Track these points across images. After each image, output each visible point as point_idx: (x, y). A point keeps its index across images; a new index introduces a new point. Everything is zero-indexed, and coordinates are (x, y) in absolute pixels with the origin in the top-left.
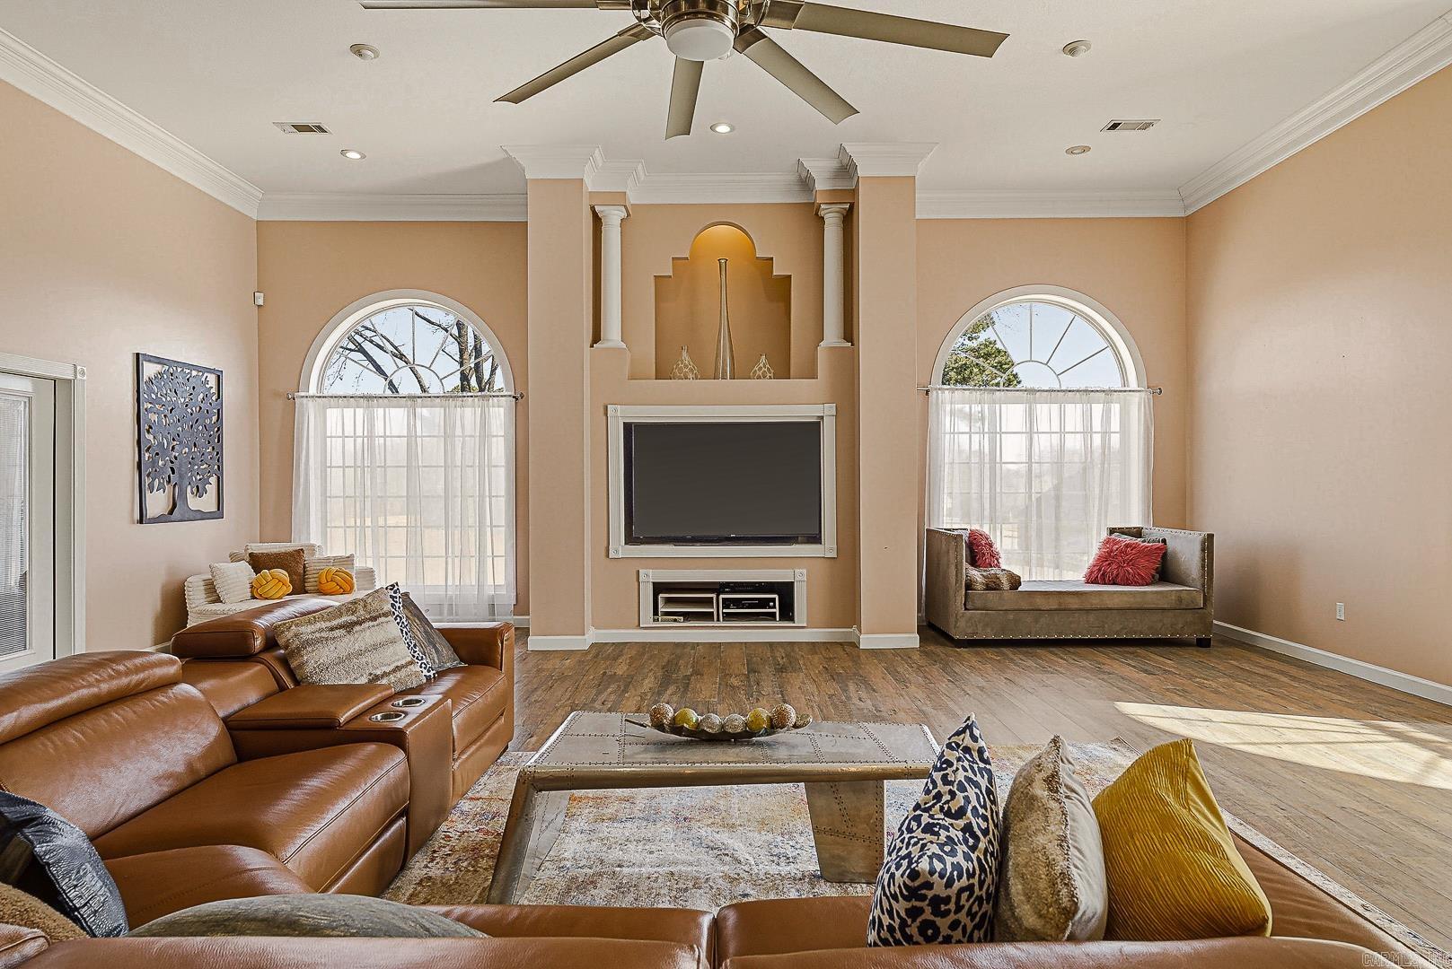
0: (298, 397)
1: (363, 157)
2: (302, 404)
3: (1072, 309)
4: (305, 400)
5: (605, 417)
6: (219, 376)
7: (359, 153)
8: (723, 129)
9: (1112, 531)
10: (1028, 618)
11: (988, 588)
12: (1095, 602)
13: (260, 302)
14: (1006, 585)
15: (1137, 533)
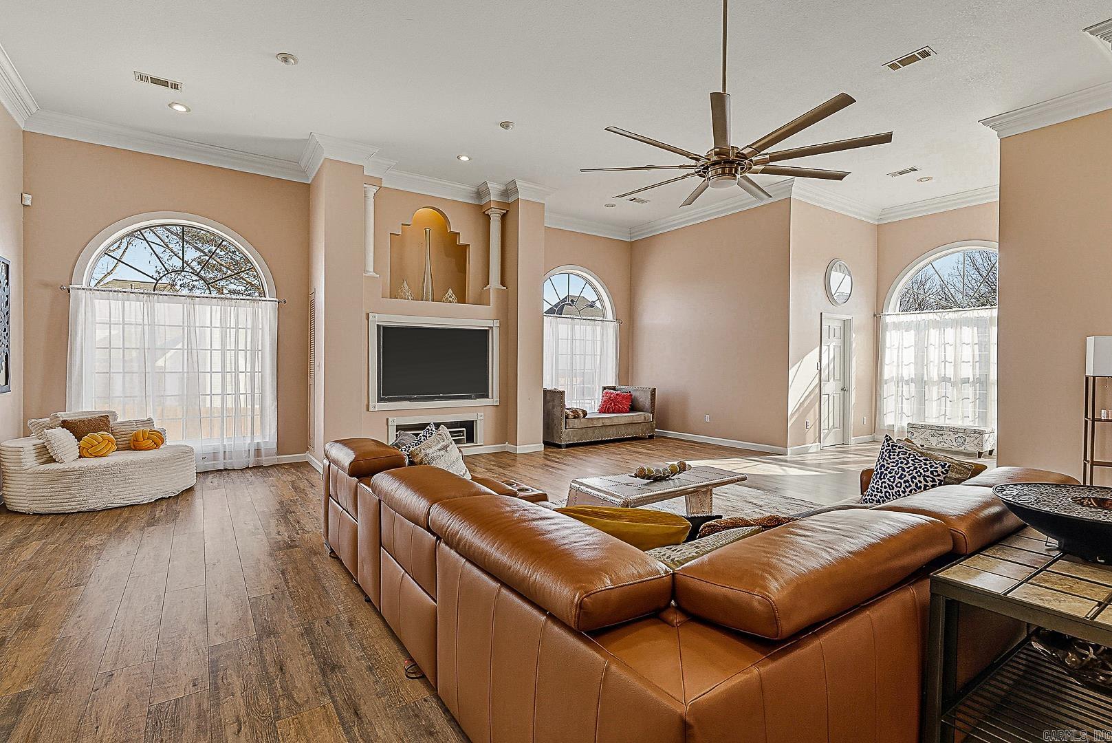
0: (73, 288)
1: (188, 110)
2: (77, 295)
3: (584, 278)
4: (80, 291)
5: (367, 321)
6: (8, 265)
7: (186, 107)
8: (464, 159)
9: (605, 388)
10: (590, 431)
11: (575, 417)
12: (608, 423)
13: (28, 202)
14: (582, 415)
15: (614, 388)
